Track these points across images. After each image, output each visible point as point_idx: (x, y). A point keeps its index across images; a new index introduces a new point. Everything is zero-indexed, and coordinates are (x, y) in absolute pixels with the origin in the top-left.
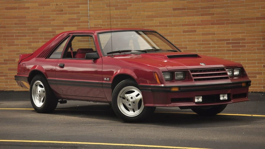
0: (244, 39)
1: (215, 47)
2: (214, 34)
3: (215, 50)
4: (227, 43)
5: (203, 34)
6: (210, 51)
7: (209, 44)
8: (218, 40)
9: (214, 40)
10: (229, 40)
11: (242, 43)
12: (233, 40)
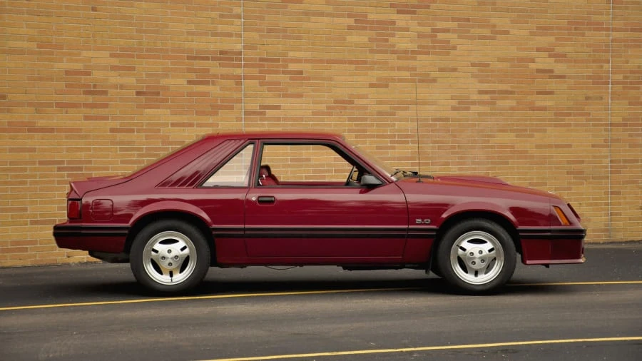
0: (90, 162)
1: (34, 176)
2: (34, 150)
3: (36, 183)
4: (59, 169)
5: (11, 150)
6: (24, 183)
7: (25, 170)
8: (41, 163)
9: (34, 163)
10: (62, 162)
11: (86, 169)
12: (69, 162)
